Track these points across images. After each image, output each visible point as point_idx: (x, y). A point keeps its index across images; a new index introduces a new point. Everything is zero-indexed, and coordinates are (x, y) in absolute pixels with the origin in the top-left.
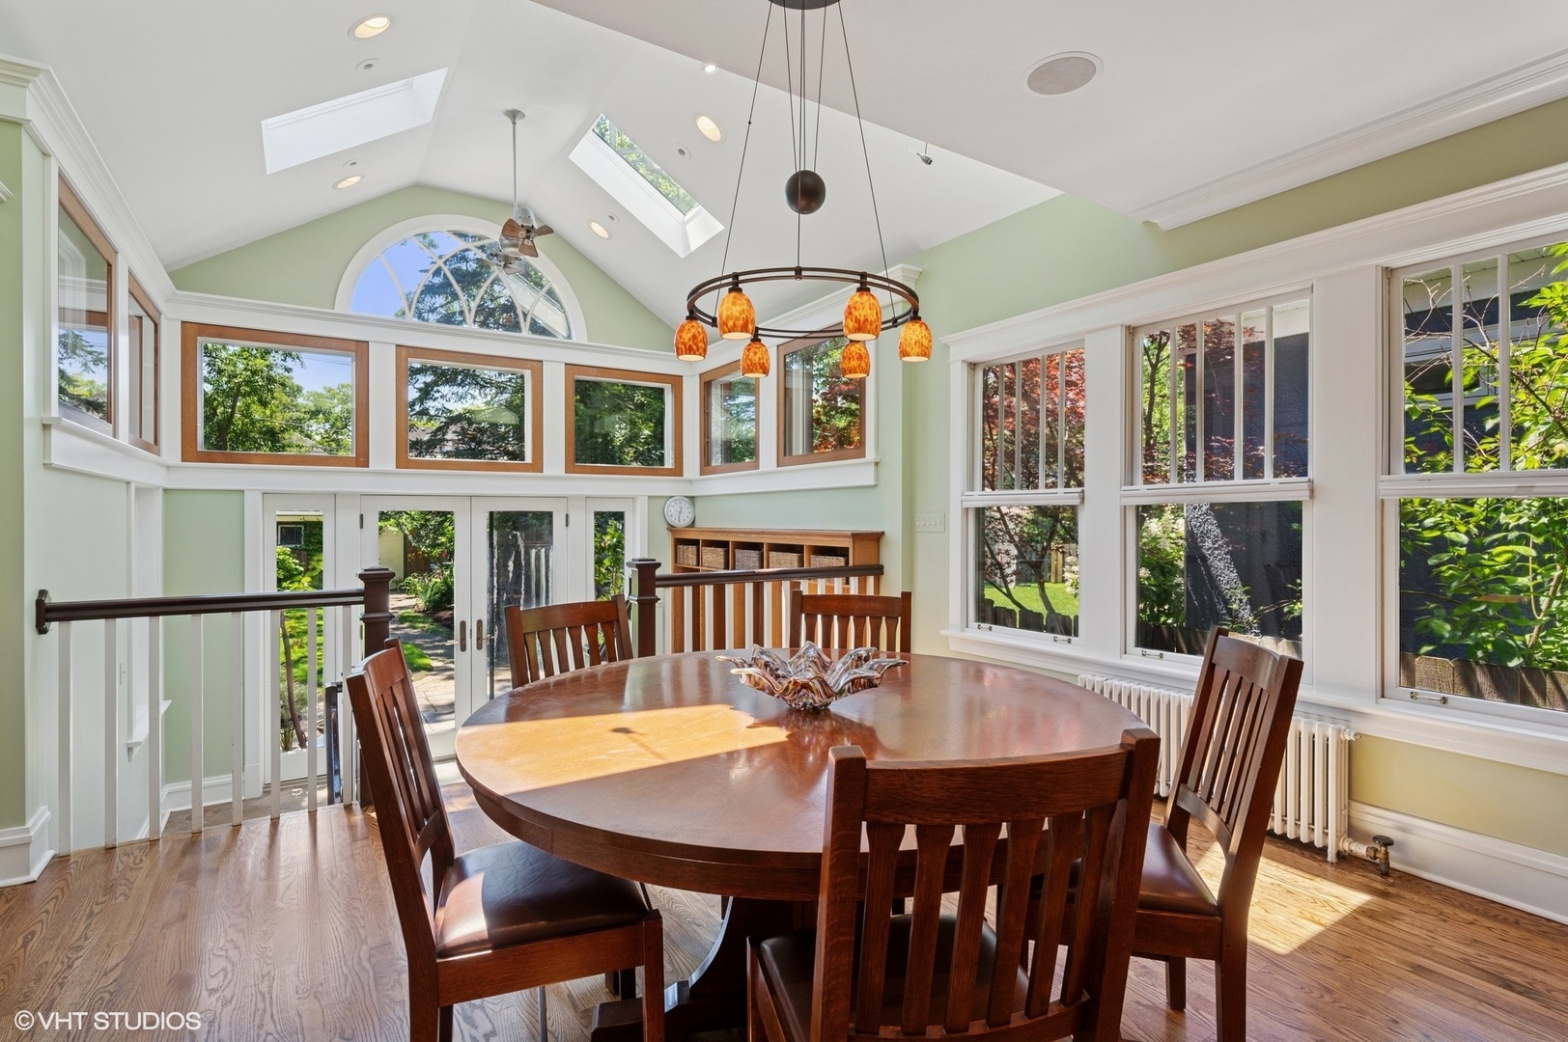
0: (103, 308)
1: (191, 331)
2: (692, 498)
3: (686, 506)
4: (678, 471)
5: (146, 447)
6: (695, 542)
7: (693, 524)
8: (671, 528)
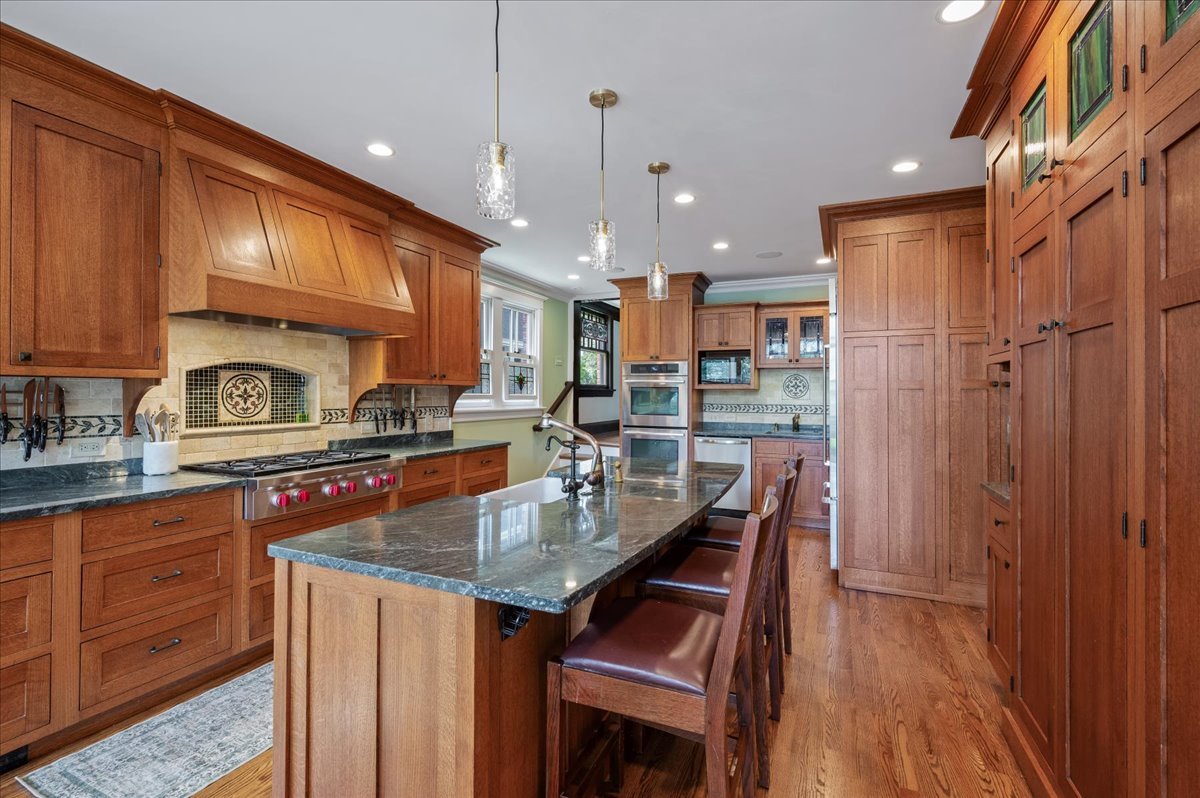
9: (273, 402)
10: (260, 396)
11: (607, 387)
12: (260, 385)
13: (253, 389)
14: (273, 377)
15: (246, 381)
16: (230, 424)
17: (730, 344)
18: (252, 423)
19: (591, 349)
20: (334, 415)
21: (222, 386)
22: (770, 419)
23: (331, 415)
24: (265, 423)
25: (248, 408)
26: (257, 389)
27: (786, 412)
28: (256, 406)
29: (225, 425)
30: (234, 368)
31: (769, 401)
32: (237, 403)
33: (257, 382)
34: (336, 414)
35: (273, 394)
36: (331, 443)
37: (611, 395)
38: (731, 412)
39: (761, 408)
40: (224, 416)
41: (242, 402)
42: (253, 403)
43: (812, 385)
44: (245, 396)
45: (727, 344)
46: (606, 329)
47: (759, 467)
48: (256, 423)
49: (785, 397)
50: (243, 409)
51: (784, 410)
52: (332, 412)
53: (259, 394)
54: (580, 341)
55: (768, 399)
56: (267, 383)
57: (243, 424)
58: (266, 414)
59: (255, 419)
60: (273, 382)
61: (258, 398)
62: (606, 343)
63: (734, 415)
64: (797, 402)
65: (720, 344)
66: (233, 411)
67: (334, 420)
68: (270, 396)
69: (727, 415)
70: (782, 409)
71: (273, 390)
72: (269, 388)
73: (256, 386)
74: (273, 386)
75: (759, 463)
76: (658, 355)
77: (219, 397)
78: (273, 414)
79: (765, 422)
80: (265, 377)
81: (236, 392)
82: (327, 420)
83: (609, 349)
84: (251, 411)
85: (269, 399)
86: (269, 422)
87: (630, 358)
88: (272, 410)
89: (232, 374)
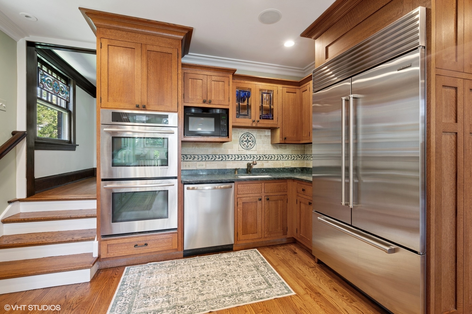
11: (70, 142)
17: (212, 103)
19: (51, 103)
22: (231, 165)
27: (241, 160)
31: (230, 152)
37: (75, 150)
38: (202, 161)
39: (224, 157)
43: (257, 140)
45: (210, 102)
46: (69, 90)
47: (240, 206)
49: (241, 149)
51: (240, 159)
54: (35, 92)
55: (229, 150)
62: (67, 103)
63: (204, 163)
64: (248, 153)
65: (204, 102)
69: (198, 163)
70: (239, 157)
75: (240, 202)
76: (145, 104)
79: (228, 168)
83: (71, 108)
87: (110, 104)
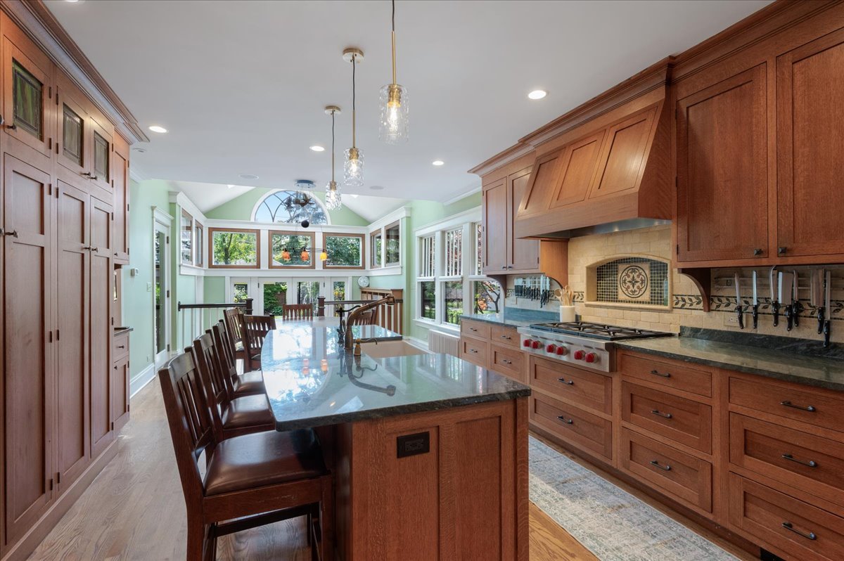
0: (189, 225)
1: (211, 230)
2: (368, 277)
3: (366, 279)
4: (363, 267)
5: (200, 266)
6: (370, 293)
7: (368, 286)
8: (361, 288)
9: (651, 287)
10: (643, 281)
12: (643, 273)
13: (638, 276)
14: (651, 267)
15: (634, 271)
16: (624, 302)
18: (638, 302)
20: (688, 301)
21: (620, 275)
23: (684, 300)
24: (646, 303)
25: (635, 291)
26: (641, 276)
28: (640, 290)
29: (622, 301)
30: (627, 262)
32: (629, 287)
33: (641, 271)
34: (691, 300)
35: (651, 280)
36: (682, 328)
40: (621, 296)
41: (631, 286)
42: (638, 287)
44: (633, 282)
48: (640, 302)
50: (632, 291)
52: (686, 298)
53: (642, 280)
56: (648, 272)
57: (632, 302)
58: (646, 297)
59: (639, 299)
60: (651, 270)
61: (642, 283)
66: (626, 292)
67: (687, 306)
68: (649, 282)
71: (651, 277)
72: (649, 276)
73: (640, 274)
74: (651, 273)
77: (619, 282)
78: (652, 296)
80: (646, 267)
81: (628, 279)
82: (679, 306)
84: (637, 293)
85: (649, 284)
86: (649, 303)
88: (652, 293)
89: (625, 266)
